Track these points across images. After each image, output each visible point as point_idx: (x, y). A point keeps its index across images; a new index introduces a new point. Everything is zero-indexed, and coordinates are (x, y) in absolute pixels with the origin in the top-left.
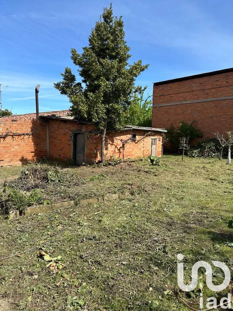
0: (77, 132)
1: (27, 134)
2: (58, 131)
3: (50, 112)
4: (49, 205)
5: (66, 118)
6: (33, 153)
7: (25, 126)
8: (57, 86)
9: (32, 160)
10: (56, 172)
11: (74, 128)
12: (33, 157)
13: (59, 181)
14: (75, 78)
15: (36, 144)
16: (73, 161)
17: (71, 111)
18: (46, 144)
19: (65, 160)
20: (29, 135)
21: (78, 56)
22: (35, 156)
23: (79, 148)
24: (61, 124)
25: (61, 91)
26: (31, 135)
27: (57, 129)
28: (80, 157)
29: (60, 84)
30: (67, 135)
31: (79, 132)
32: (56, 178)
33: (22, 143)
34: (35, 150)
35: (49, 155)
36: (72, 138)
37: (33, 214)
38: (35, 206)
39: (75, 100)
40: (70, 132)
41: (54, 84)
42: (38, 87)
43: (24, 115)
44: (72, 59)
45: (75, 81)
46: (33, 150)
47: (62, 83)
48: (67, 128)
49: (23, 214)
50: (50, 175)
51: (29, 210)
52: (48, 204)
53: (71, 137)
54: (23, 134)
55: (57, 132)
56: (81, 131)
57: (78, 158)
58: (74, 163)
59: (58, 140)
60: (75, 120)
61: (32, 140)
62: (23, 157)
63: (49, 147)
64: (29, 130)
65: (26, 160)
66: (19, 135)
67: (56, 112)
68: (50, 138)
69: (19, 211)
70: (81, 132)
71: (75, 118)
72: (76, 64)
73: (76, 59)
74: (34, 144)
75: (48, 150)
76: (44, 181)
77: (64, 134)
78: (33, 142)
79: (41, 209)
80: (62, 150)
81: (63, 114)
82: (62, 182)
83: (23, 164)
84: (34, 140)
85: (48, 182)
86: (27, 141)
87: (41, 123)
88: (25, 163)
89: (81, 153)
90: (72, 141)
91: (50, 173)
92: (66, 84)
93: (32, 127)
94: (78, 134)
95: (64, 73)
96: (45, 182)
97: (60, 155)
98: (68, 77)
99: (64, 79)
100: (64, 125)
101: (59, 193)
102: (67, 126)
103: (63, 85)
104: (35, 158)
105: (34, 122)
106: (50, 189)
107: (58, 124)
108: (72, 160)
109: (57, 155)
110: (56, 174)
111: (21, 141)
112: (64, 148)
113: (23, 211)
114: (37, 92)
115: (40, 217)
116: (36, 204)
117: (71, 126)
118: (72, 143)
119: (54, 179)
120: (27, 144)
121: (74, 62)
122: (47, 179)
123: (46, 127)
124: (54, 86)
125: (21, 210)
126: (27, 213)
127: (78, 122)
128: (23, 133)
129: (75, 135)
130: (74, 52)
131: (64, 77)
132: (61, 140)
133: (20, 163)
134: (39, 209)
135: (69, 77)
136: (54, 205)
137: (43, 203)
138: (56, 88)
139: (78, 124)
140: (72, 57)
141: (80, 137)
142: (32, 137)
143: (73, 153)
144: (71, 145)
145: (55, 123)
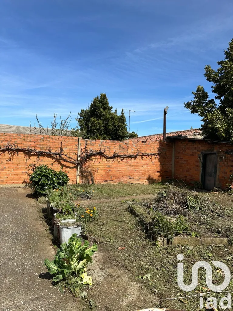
0: (207, 153)
1: (154, 155)
2: (185, 151)
3: (174, 132)
4: (198, 238)
5: (193, 137)
6: (158, 173)
7: (153, 147)
8: (188, 105)
9: (158, 179)
10: (196, 198)
11: (204, 148)
12: (159, 176)
13: (200, 209)
14: (208, 95)
15: (162, 164)
16: (202, 184)
17: (201, 129)
18: (171, 164)
19: (192, 182)
20: (157, 155)
21: (213, 72)
22: (160, 175)
23: (209, 170)
24: (189, 144)
25: (191, 111)
26: (158, 155)
27: (183, 149)
28: (210, 181)
29: (191, 103)
30: (195, 155)
31: (209, 153)
32: (197, 204)
33: (150, 163)
34: (161, 170)
35: (174, 175)
36: (201, 159)
37: (181, 245)
38: (182, 237)
39: (211, 118)
40: (199, 152)
41: (185, 103)
42: (167, 108)
43: (149, 136)
44: (205, 76)
45: (208, 98)
46: (159, 170)
47: (193, 102)
48: (195, 149)
49: (170, 243)
50: (190, 201)
51: (176, 240)
52: (196, 236)
53: (199, 157)
54: (151, 155)
55: (184, 153)
56: (212, 151)
57: (207, 182)
58: (204, 187)
59: (185, 161)
60: (206, 140)
61: (159, 160)
62: (149, 177)
63: (175, 168)
64: (156, 151)
65: (152, 179)
66: (148, 155)
67: (181, 132)
68: (175, 159)
69: (167, 239)
70: (212, 153)
71: (205, 138)
72: (210, 81)
73: (209, 76)
74: (160, 164)
75: (173, 171)
76: (183, 207)
77: (191, 155)
78: (160, 162)
79: (189, 241)
80: (188, 171)
81: (189, 134)
82: (204, 211)
83: (150, 183)
84: (160, 160)
85: (187, 208)
86: (154, 161)
87: (167, 144)
88: (151, 182)
89: (211, 176)
90: (200, 162)
91: (189, 198)
92: (197, 102)
93: (159, 147)
94: (208, 154)
95: (195, 92)
96: (185, 208)
97: (186, 177)
98: (199, 95)
99: (195, 98)
100: (192, 145)
101: (204, 224)
102: (196, 146)
103: (194, 104)
104: (160, 178)
105: (161, 143)
106: (193, 218)
107: (185, 144)
108: (200, 183)
109: (183, 176)
110: (196, 201)
111: (149, 160)
112: (191, 169)
113: (171, 240)
114: (165, 113)
115: (190, 250)
116: (183, 234)
117: (200, 146)
118: (200, 164)
119: (194, 206)
120: (154, 164)
121: (207, 80)
122: (187, 205)
123: (172, 147)
124: (185, 105)
125: (169, 238)
126: (175, 243)
127: (209, 142)
128: (151, 153)
129: (205, 156)
130: (208, 69)
131: (196, 95)
132: (187, 161)
133: (147, 182)
134: (187, 241)
135: (201, 95)
136: (204, 240)
137: (191, 234)
138: (187, 107)
139: (209, 144)
140: (205, 75)
141: (210, 159)
142: (159, 157)
143: (201, 175)
144: (199, 166)
145: (181, 143)
